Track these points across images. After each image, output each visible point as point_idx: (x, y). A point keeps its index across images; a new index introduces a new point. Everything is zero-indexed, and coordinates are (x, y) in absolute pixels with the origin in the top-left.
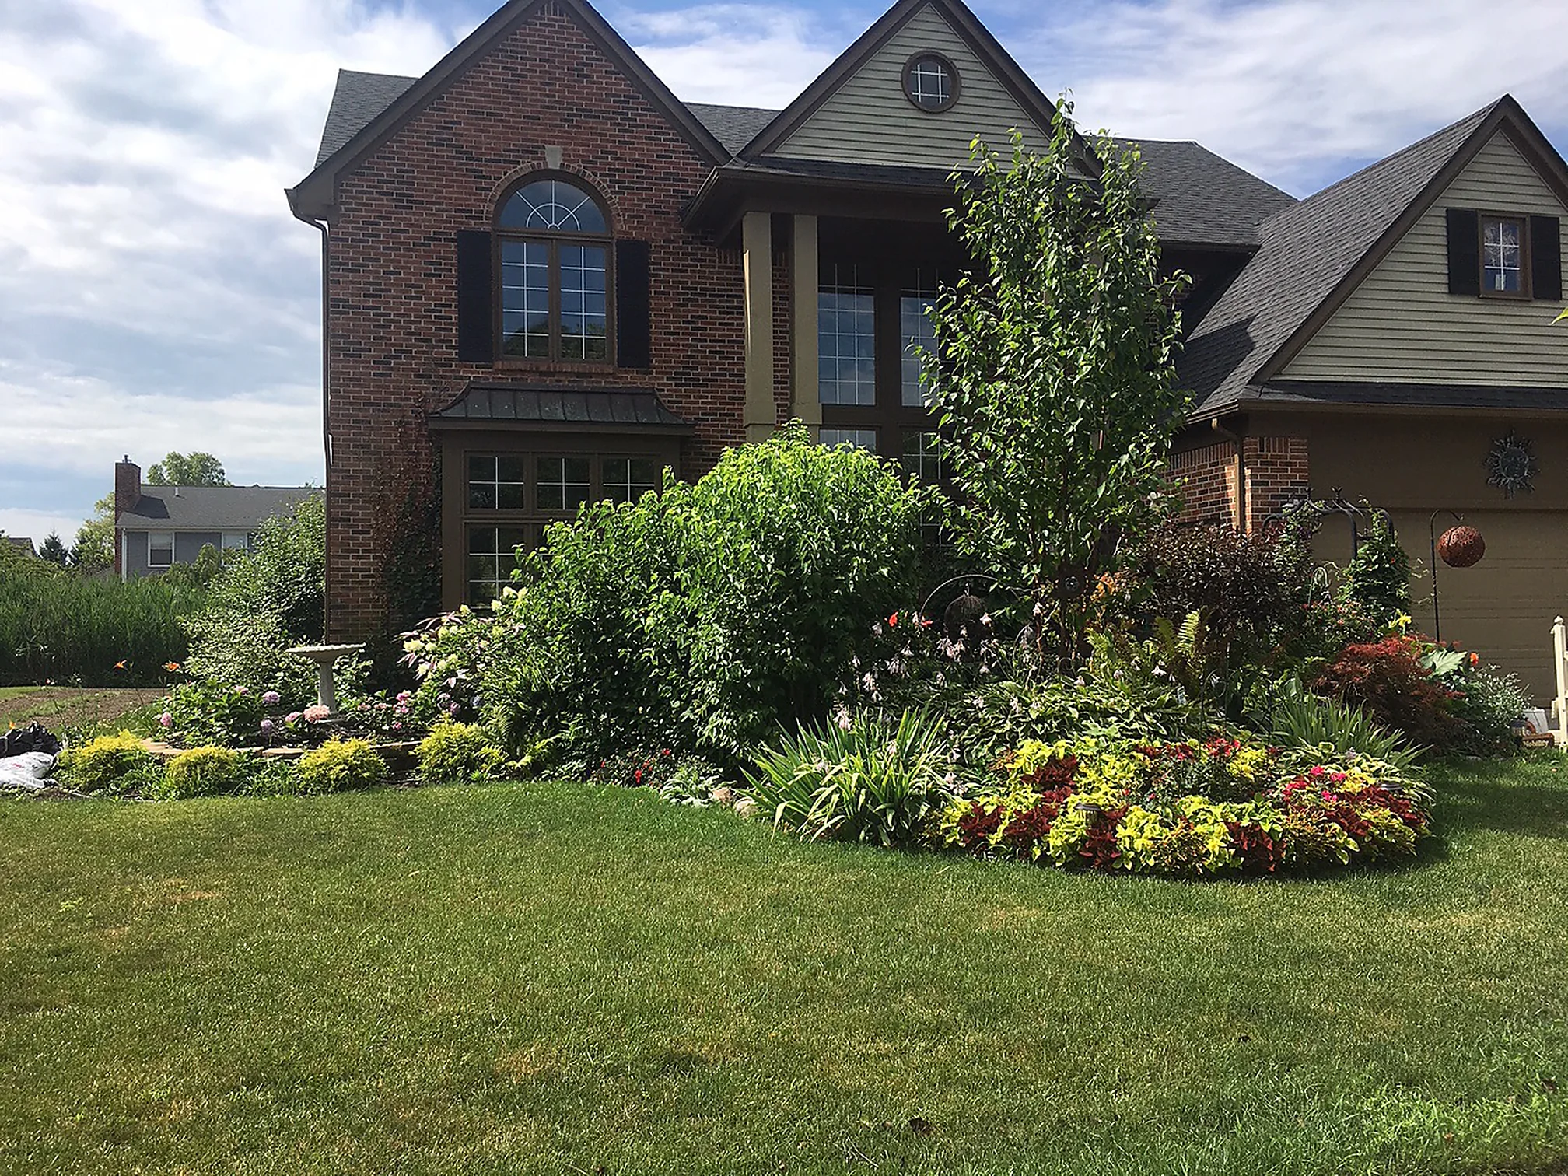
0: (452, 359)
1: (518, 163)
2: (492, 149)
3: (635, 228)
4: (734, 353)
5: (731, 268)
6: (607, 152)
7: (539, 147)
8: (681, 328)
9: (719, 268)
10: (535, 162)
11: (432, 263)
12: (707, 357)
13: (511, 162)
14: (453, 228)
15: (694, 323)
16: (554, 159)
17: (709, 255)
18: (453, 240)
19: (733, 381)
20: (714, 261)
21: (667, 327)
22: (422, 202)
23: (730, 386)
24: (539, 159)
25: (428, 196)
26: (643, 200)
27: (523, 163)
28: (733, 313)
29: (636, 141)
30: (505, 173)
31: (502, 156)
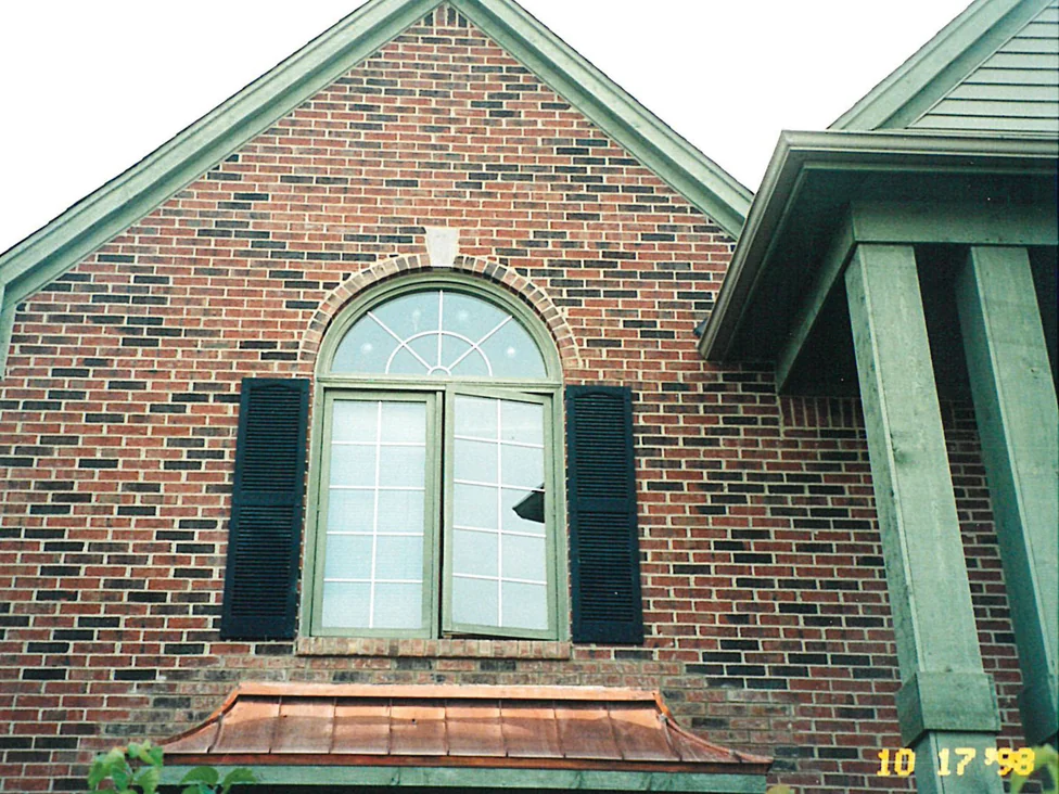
0: (206, 636)
1: (373, 258)
2: (323, 237)
3: (602, 364)
4: (840, 609)
5: (814, 434)
6: (545, 235)
7: (413, 230)
8: (713, 557)
9: (786, 434)
10: (406, 256)
11: (183, 443)
12: (776, 620)
13: (356, 257)
14: (233, 376)
15: (740, 546)
16: (442, 246)
17: (764, 411)
18: (231, 399)
19: (844, 672)
20: (775, 422)
21: (678, 557)
22: (177, 332)
23: (838, 685)
24: (412, 250)
25: (190, 322)
26: (620, 313)
27: (382, 257)
28: (826, 525)
29: (601, 213)
30: (346, 277)
31: (340, 247)
